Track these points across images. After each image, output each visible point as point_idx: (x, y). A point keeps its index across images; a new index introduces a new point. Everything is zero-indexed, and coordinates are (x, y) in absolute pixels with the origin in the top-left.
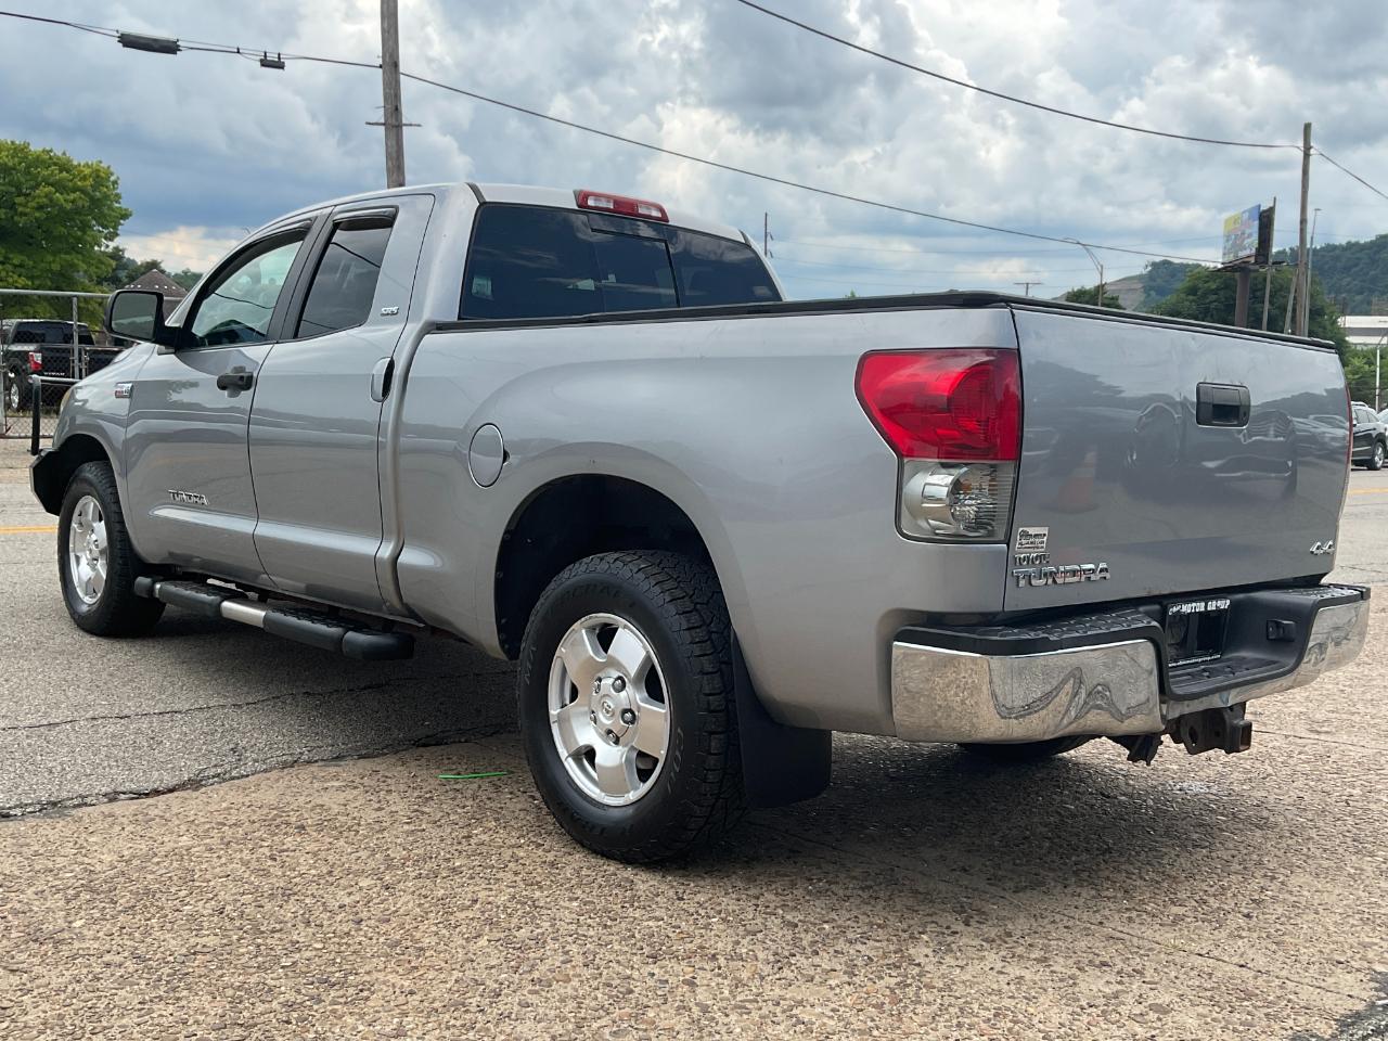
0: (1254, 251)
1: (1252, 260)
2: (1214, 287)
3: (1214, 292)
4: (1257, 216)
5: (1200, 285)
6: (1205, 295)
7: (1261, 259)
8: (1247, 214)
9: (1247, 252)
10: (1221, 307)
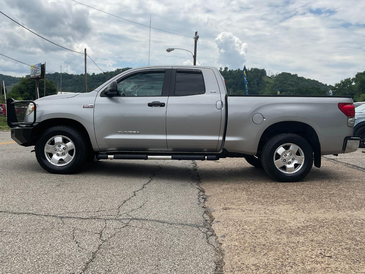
0: (40, 74)
1: (40, 77)
2: (30, 83)
3: (30, 84)
4: (40, 66)
5: (26, 82)
6: (27, 85)
7: (42, 77)
8: (37, 65)
9: (38, 75)
10: (32, 88)
